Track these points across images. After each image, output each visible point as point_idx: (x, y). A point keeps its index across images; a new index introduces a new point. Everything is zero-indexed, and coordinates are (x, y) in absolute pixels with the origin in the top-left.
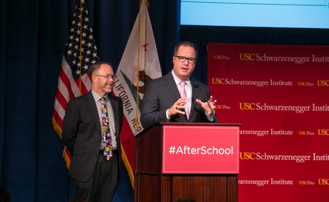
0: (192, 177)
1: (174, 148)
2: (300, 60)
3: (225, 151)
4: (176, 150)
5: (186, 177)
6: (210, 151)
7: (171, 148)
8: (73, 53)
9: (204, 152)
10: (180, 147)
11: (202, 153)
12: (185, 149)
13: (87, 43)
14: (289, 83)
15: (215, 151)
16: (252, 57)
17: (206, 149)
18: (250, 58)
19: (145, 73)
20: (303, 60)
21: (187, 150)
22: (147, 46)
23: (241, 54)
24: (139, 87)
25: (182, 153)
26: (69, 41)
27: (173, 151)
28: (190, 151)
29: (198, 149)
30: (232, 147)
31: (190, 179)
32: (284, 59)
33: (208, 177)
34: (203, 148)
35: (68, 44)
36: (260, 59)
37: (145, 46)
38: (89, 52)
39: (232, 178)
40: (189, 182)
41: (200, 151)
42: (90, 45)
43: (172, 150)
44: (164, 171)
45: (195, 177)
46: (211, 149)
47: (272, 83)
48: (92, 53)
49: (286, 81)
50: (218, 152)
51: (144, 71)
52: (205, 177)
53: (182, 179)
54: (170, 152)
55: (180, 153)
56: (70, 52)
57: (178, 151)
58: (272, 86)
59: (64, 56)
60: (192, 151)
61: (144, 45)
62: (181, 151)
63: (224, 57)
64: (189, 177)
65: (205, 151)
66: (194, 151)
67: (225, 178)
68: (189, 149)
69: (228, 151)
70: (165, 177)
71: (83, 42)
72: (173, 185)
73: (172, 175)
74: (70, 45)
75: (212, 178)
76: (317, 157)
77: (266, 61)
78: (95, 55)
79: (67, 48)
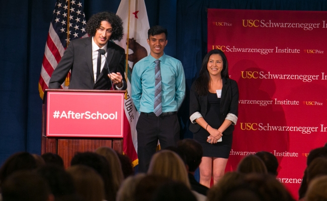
0: (77, 140)
1: (58, 113)
2: (309, 27)
3: (109, 116)
4: (60, 115)
5: (71, 140)
6: (94, 116)
7: (55, 113)
8: (61, 20)
9: (88, 117)
10: (64, 112)
11: (86, 118)
12: (69, 113)
13: (76, 10)
14: (297, 51)
15: (100, 116)
16: (256, 23)
17: (90, 114)
18: (253, 24)
19: (135, 41)
20: (312, 26)
21: (71, 115)
22: (138, 14)
23: (244, 21)
24: (129, 55)
25: (67, 118)
26: (57, 8)
27: (58, 116)
28: (74, 116)
29: (82, 114)
30: (116, 113)
31: (75, 141)
32: (291, 25)
33: (93, 141)
34: (88, 114)
35: (56, 11)
36: (265, 25)
37: (136, 13)
38: (78, 20)
39: (117, 141)
40: (74, 144)
41: (84, 116)
42: (79, 12)
43: (56, 114)
44: (49, 134)
45: (80, 140)
46: (95, 114)
47: (278, 50)
48: (81, 20)
49: (293, 48)
50: (103, 117)
51: (133, 38)
52: (90, 140)
53: (67, 141)
54: (55, 116)
55: (64, 118)
56: (57, 20)
57: (62, 116)
58: (278, 53)
59: (51, 24)
60: (76, 116)
61: (134, 12)
62: (65, 116)
63: (225, 24)
64: (74, 140)
65: (89, 115)
66: (78, 116)
67: (111, 141)
68: (73, 113)
69: (112, 116)
70: (50, 140)
71: (72, 10)
72: (59, 147)
73: (57, 138)
74: (58, 13)
75: (97, 141)
76: (325, 128)
77: (271, 28)
78: (84, 22)
79: (55, 16)
